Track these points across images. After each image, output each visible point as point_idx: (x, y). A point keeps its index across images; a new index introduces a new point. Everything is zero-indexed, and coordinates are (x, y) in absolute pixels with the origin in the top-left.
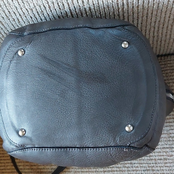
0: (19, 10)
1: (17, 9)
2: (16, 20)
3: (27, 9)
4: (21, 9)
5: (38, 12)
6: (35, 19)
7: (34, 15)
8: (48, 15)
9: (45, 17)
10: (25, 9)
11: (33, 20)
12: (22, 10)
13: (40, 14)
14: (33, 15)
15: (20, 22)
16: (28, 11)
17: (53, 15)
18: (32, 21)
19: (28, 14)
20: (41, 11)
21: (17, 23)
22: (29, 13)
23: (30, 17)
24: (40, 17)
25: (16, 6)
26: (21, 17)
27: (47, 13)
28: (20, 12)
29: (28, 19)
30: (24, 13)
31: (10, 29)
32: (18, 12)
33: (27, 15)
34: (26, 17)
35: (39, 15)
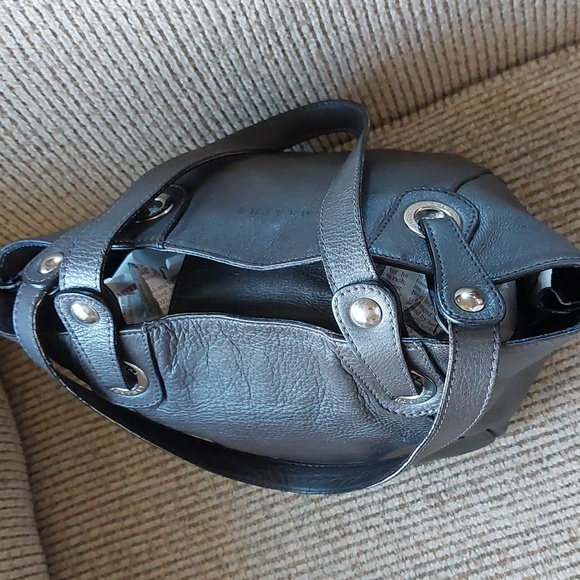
0: (19, 18)
1: (11, 16)
2: (16, 52)
3: (37, 11)
4: (23, 12)
5: (67, 12)
6: (66, 36)
7: (61, 24)
8: (96, 13)
9: (89, 24)
10: (33, 11)
11: (61, 40)
12: (27, 13)
13: (74, 16)
14: (57, 23)
15: (28, 56)
16: (41, 14)
17: (108, 12)
18: (59, 47)
19: (42, 24)
20: (74, 5)
21: (22, 63)
22: (45, 22)
23: (50, 33)
24: (76, 26)
25: (8, 5)
26: (28, 39)
27: (93, 10)
28: (22, 25)
29: (48, 42)
30: (31, 23)
31: (8, 86)
32: (17, 24)
33: (41, 30)
34: (39, 35)
35: (72, 20)
